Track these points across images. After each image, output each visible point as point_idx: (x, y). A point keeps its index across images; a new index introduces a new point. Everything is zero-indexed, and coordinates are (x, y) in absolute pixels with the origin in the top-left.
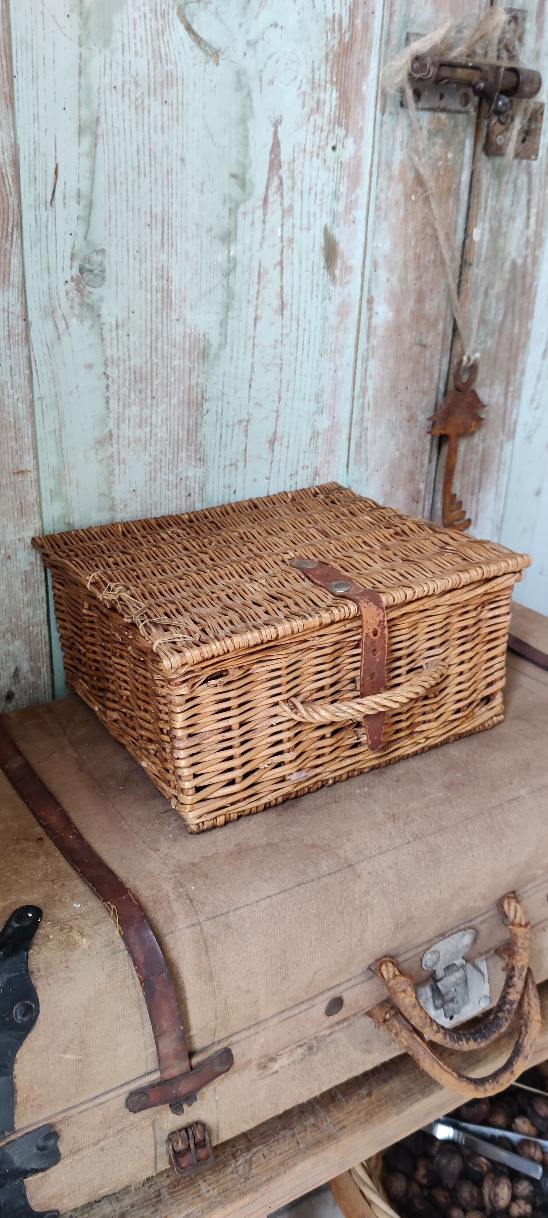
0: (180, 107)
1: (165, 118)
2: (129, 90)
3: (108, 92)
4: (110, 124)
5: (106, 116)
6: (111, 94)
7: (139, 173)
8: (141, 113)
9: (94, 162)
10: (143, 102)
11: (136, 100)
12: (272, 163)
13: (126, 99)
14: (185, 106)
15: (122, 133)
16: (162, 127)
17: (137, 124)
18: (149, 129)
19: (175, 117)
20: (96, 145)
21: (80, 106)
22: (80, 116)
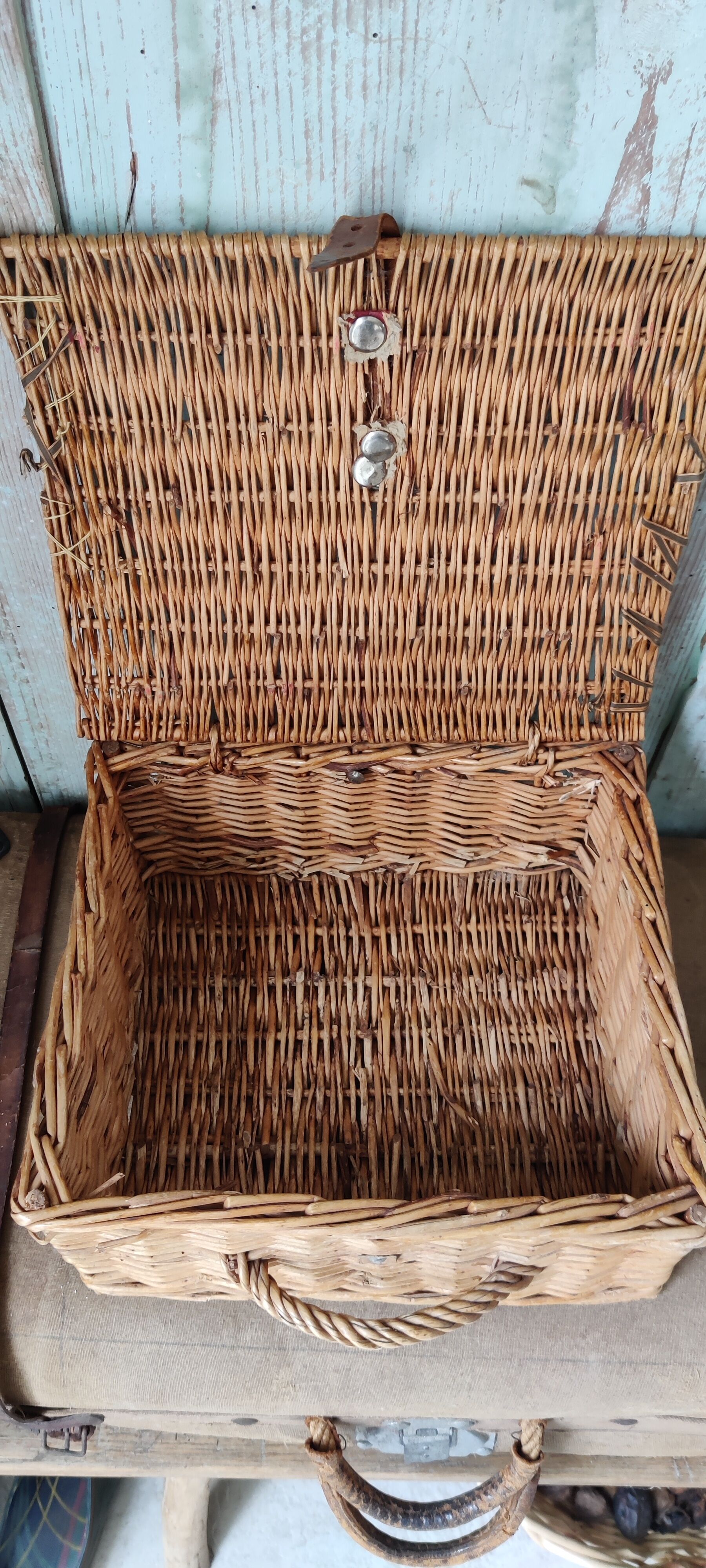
0: (410, 45)
1: (373, 69)
2: (288, 12)
3: (237, 19)
4: (243, 80)
5: (234, 67)
6: (246, 21)
7: (309, 172)
8: (314, 59)
9: (211, 151)
10: (319, 37)
11: (304, 31)
12: (628, 160)
13: (281, 31)
14: (422, 45)
15: (271, 98)
16: (365, 87)
17: (306, 80)
18: (334, 90)
19: (396, 65)
20: (213, 122)
21: (176, 47)
22: (177, 65)
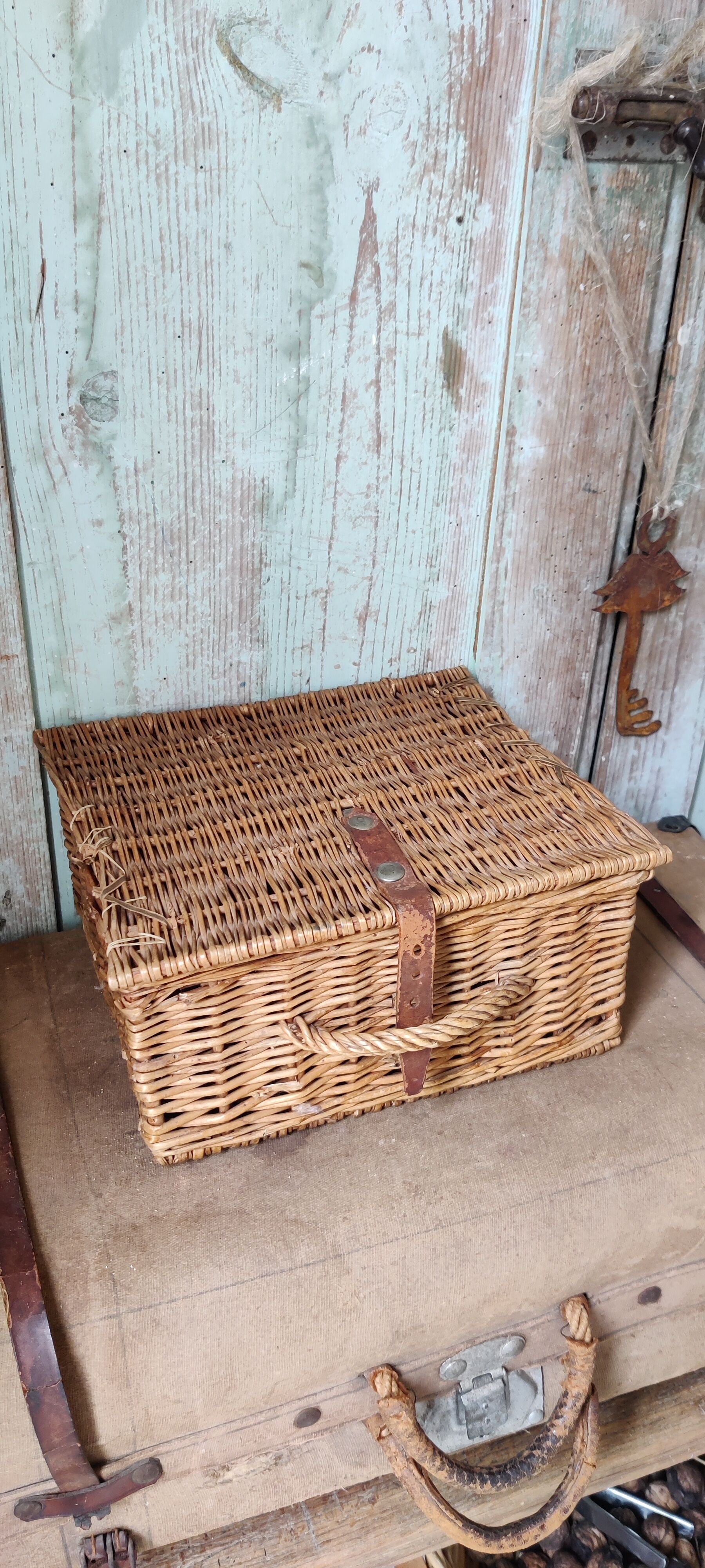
0: (223, 173)
1: (201, 190)
2: (147, 153)
3: (115, 159)
4: (119, 201)
5: (113, 192)
6: (120, 161)
7: (163, 267)
8: (164, 184)
9: (97, 254)
10: (167, 170)
11: (157, 166)
12: (363, 245)
13: (143, 166)
14: (230, 172)
15: (137, 213)
16: (197, 203)
17: (159, 200)
18: (178, 206)
19: (216, 187)
20: (99, 232)
21: (74, 180)
22: (75, 192)
